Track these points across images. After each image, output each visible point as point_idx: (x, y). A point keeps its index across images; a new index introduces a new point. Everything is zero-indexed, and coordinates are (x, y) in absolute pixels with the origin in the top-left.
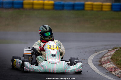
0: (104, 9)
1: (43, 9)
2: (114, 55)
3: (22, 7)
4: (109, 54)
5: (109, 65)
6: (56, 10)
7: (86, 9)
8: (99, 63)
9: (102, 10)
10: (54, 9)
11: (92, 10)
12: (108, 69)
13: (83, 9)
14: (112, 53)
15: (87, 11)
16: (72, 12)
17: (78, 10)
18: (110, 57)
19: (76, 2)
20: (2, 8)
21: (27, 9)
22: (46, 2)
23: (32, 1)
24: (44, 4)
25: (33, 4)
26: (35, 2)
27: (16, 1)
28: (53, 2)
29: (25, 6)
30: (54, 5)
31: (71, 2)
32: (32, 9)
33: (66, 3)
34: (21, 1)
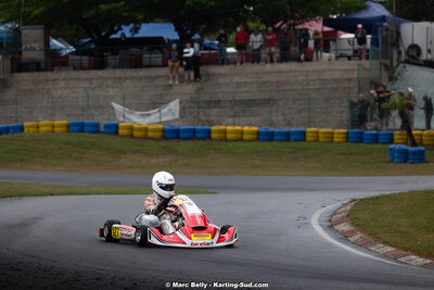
0: (335, 140)
1: (242, 139)
2: (351, 211)
3: (209, 138)
4: (343, 209)
5: (344, 227)
6: (263, 140)
7: (308, 139)
8: (329, 224)
9: (332, 141)
10: (258, 139)
11: (317, 141)
12: (343, 233)
13: (304, 140)
14: (349, 208)
15: (310, 141)
16: (286, 143)
17: (295, 140)
18: (344, 214)
19: (293, 129)
20: (178, 137)
21: (216, 140)
22: (246, 128)
23: (223, 127)
24: (242, 132)
25: (225, 132)
26: (229, 128)
27: (199, 127)
28: (256, 129)
29: (214, 135)
30: (258, 133)
31: (285, 129)
32: (225, 139)
33: (276, 130)
34: (207, 127)
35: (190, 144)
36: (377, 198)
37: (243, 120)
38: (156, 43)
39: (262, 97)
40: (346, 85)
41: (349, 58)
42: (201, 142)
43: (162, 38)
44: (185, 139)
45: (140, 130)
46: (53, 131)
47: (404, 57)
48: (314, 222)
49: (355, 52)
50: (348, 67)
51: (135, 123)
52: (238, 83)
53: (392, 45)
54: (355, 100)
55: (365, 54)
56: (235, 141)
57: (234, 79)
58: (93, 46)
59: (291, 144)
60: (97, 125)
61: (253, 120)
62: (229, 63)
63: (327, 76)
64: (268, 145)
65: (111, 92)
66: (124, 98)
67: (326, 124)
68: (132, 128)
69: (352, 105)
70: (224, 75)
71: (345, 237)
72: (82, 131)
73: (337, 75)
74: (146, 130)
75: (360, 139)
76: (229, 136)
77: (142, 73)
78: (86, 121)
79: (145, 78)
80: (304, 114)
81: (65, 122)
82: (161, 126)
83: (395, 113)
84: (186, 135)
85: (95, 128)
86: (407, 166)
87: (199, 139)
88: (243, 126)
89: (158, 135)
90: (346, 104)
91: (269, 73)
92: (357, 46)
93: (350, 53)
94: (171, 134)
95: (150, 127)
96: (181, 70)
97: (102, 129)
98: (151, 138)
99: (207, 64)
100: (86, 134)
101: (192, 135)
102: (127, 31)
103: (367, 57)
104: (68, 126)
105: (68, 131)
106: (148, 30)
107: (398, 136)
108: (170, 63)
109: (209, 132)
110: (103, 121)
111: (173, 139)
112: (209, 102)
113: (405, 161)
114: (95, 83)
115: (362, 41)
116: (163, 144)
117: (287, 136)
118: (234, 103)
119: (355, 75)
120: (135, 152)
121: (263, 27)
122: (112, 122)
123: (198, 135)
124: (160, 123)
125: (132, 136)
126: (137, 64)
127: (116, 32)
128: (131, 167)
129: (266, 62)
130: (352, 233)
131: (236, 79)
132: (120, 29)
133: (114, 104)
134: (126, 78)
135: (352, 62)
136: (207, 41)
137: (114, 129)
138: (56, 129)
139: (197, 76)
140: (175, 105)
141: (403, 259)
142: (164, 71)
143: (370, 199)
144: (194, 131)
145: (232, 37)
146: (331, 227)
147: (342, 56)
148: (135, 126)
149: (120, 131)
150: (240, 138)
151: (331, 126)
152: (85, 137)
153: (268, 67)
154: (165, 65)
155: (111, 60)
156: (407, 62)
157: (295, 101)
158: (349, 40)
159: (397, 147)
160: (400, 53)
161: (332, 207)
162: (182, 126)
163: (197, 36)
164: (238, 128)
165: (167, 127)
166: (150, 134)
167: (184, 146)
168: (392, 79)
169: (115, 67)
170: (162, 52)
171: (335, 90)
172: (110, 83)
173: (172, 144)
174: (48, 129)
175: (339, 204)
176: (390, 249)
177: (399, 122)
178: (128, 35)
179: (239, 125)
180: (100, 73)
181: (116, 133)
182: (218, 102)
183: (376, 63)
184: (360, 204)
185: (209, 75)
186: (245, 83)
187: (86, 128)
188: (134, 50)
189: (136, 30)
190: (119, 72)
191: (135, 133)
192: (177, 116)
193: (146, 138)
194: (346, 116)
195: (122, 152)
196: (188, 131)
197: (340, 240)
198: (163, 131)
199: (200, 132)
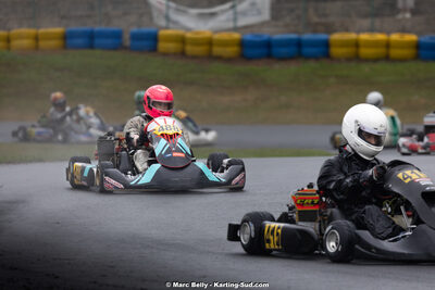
3: (327, 55)
6: (426, 59)
10: (416, 57)
20: (269, 56)
21: (338, 60)
22: (395, 37)
23: (352, 36)
24: (388, 45)
25: (357, 44)
26: (364, 37)
27: (307, 36)
28: (413, 38)
29: (335, 51)
30: (418, 46)
32: (357, 58)
34: (322, 36)
35: (292, 68)
37: (388, 21)
42: (312, 64)
44: (282, 59)
45: (196, 42)
46: (37, 48)
51: (188, 30)
56: (376, 60)
60: (118, 35)
68: (182, 40)
72: (91, 46)
74: (210, 43)
76: (364, 52)
78: (97, 28)
81: (59, 30)
82: (236, 36)
84: (284, 51)
85: (114, 41)
87: (307, 57)
88: (389, 33)
89: (232, 51)
94: (255, 50)
95: (217, 36)
97: (127, 41)
98: (219, 58)
100: (98, 52)
101: (297, 51)
104: (66, 37)
105: (65, 47)
109: (327, 44)
110: (129, 26)
111: (258, 58)
122: (146, 29)
123: (306, 50)
124: (236, 29)
125: (183, 54)
137: (149, 42)
138: (42, 44)
144: (299, 44)
148: (189, 35)
149: (162, 46)
150: (386, 56)
152: (96, 57)
162: (278, 36)
164: (380, 37)
165: (248, 37)
166: (217, 50)
167: (280, 71)
173: (259, 68)
174: (26, 43)
179: (381, 31)
181: (154, 49)
187: (97, 41)
191: (189, 49)
192: (266, 16)
193: (211, 57)
196: (287, 43)
198: (242, 44)
199: (313, 44)
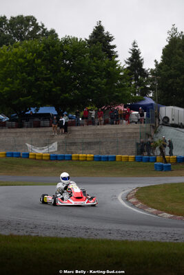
0: (130, 160)
1: (86, 160)
2: (137, 193)
3: (71, 159)
4: (133, 192)
5: (133, 200)
6: (96, 161)
9: (128, 161)
10: (93, 160)
11: (121, 161)
12: (133, 203)
13: (115, 160)
14: (135, 191)
15: (118, 161)
16: (107, 162)
17: (111, 161)
18: (134, 194)
19: (110, 156)
20: (57, 159)
21: (74, 160)
23: (78, 155)
24: (86, 157)
25: (79, 157)
26: (80, 155)
28: (92, 155)
29: (73, 158)
30: (94, 157)
31: (106, 156)
32: (79, 160)
33: (102, 156)
34: (70, 155)
35: (63, 162)
36: (148, 187)
37: (87, 151)
38: (47, 116)
39: (96, 141)
40: (135, 135)
41: (136, 123)
42: (68, 161)
43: (49, 114)
44: (59, 160)
45: (39, 156)
47: (161, 122)
48: (119, 198)
49: (139, 120)
50: (135, 127)
51: (37, 153)
52: (85, 135)
53: (156, 117)
54: (139, 142)
55: (143, 121)
56: (83, 161)
57: (83, 132)
58: (17, 117)
59: (109, 162)
60: (20, 154)
61: (92, 151)
62: (80, 125)
63: (126, 131)
64: (99, 163)
65: (26, 138)
66: (32, 141)
67: (125, 153)
68: (35, 155)
69: (137, 144)
70: (78, 131)
71: (133, 205)
72: (12, 157)
73: (130, 131)
74: (42, 156)
75: (141, 160)
76: (80, 159)
77: (40, 130)
78: (14, 152)
79: (41, 132)
80: (115, 149)
81: (5, 152)
83: (157, 148)
84: (60, 158)
85: (18, 155)
86: (163, 172)
87: (66, 160)
88: (87, 154)
89: (48, 158)
90: (134, 144)
91: (99, 129)
92: (139, 117)
93: (137, 121)
94: (53, 158)
95: (44, 154)
96: (58, 128)
97: (21, 156)
98: (44, 160)
99: (71, 126)
100: (14, 158)
101: (63, 158)
102: (33, 110)
103: (144, 123)
104: (6, 154)
105: (6, 157)
106: (43, 110)
107: (158, 158)
108: (53, 125)
109: (71, 157)
110: (22, 152)
111: (54, 160)
112: (71, 143)
113: (162, 170)
114: (18, 134)
115: (142, 115)
116: (50, 162)
117: (107, 159)
118: (83, 143)
119: (139, 131)
120: (37, 166)
121: (96, 108)
122: (26, 152)
123: (66, 158)
124: (49, 153)
125: (35, 159)
126: (38, 126)
127: (28, 111)
128: (35, 173)
129: (98, 125)
130: (137, 203)
131: (84, 133)
132: (30, 109)
133: (28, 145)
134: (33, 132)
135: (137, 125)
136: (70, 115)
139: (66, 131)
140: (55, 145)
141: (161, 215)
142: (51, 129)
143: (145, 187)
144: (64, 156)
145: (82, 113)
146: (127, 200)
147: (133, 122)
149: (30, 157)
150: (85, 160)
151: (127, 154)
153: (99, 127)
154: (51, 126)
155: (26, 124)
156: (163, 124)
157: (111, 142)
158: (136, 115)
159: (158, 163)
160: (159, 120)
161: (127, 191)
162: (59, 154)
163: (65, 113)
164: (85, 155)
165: (52, 155)
166: (44, 158)
167: (59, 163)
168: (156, 132)
169: (27, 127)
170: (49, 120)
171: (130, 137)
172: (25, 134)
173: (54, 162)
175: (131, 190)
176: (154, 210)
177: (159, 152)
178: (34, 112)
180: (21, 130)
181: (28, 157)
182: (75, 143)
183: (148, 125)
184: (140, 190)
185: (71, 131)
186: (88, 134)
187: (14, 155)
188: (37, 119)
189: (37, 110)
190: (29, 129)
191: (37, 158)
192: (56, 149)
193: (42, 160)
194: (134, 149)
195: (30, 166)
196: (61, 156)
197: (131, 206)
198: (50, 156)
199: (67, 156)
